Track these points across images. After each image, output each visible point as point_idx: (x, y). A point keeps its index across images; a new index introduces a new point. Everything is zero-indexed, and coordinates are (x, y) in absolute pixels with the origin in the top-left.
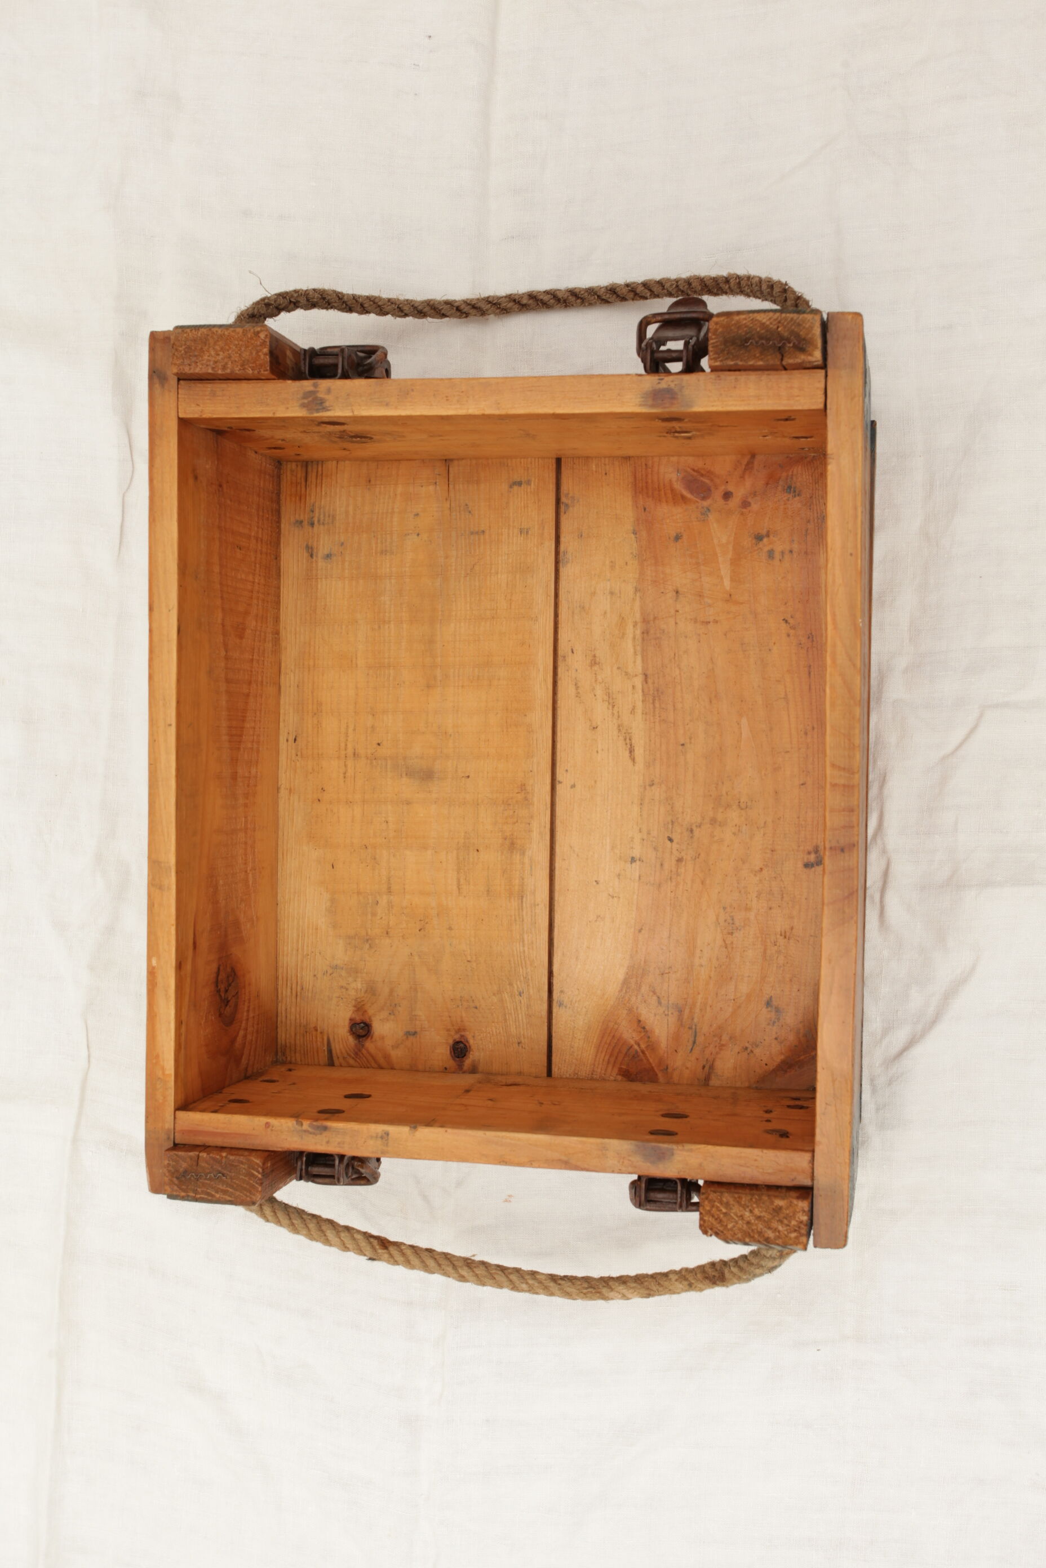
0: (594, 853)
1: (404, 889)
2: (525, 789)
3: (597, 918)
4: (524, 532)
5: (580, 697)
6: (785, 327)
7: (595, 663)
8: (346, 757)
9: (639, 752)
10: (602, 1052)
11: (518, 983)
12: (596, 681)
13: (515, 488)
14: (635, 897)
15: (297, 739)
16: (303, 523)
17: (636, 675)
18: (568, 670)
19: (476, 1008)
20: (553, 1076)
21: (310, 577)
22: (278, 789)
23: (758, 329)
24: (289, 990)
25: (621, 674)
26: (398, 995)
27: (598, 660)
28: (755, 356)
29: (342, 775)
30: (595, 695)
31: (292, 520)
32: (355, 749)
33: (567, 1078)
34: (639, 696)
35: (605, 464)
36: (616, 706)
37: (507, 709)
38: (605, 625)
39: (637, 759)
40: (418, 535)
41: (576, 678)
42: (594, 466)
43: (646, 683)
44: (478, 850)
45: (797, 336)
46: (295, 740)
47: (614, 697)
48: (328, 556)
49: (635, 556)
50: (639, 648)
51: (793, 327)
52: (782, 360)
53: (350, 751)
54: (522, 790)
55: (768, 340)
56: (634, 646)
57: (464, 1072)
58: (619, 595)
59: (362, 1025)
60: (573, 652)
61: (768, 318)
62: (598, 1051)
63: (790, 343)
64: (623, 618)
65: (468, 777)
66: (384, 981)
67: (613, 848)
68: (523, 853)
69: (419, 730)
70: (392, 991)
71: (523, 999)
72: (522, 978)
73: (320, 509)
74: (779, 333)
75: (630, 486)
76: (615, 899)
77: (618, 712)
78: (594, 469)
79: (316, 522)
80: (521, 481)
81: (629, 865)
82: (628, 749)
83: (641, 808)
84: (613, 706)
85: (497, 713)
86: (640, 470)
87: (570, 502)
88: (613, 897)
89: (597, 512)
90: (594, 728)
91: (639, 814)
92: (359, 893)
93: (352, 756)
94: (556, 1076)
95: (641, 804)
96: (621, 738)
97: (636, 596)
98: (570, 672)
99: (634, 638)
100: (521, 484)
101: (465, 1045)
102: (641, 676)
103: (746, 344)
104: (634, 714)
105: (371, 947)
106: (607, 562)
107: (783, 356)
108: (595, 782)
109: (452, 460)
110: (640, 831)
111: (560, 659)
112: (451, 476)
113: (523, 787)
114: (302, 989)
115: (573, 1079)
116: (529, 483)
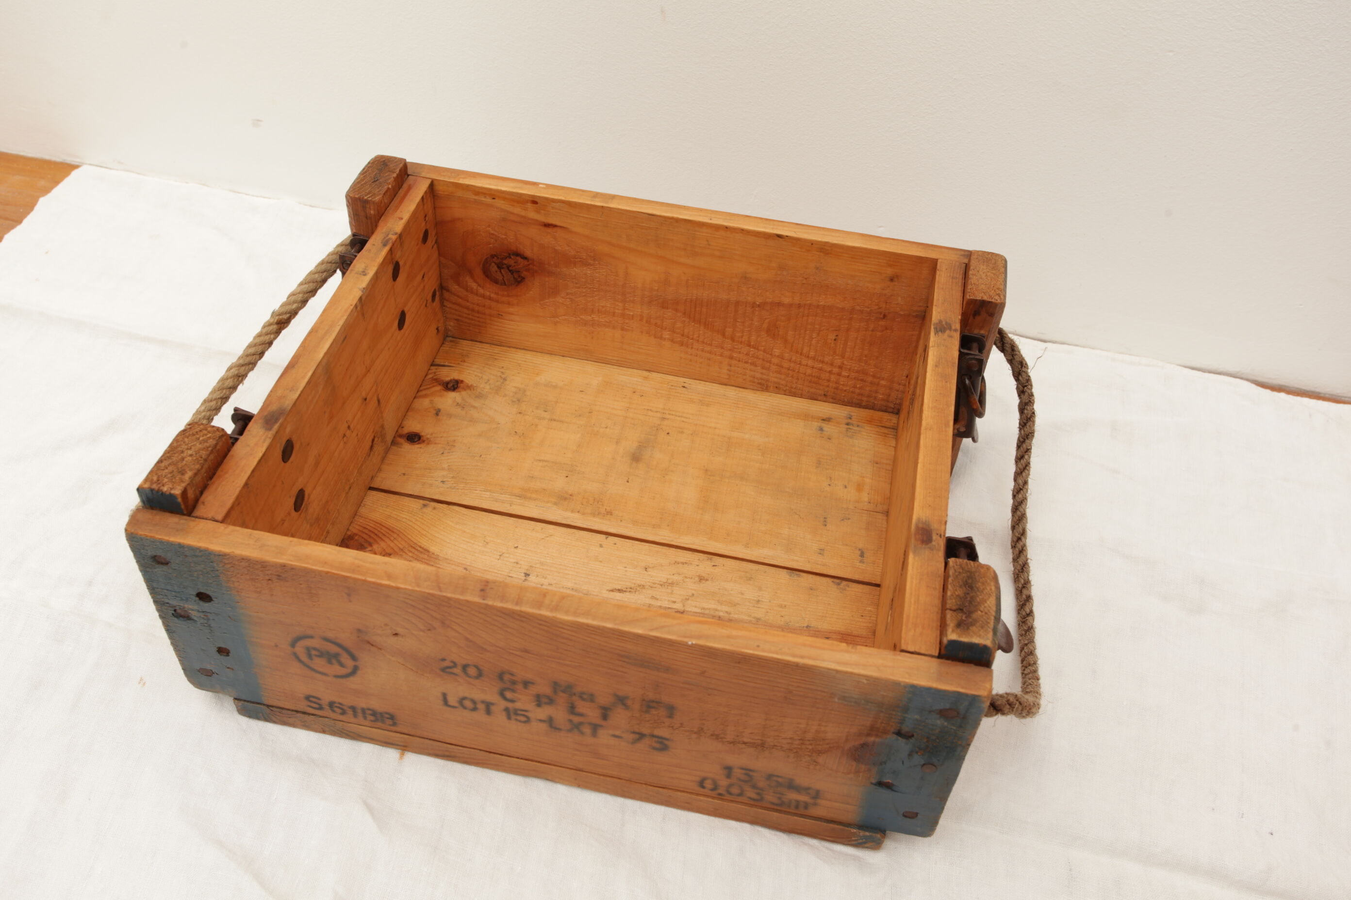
0: (541, 550)
1: (551, 429)
2: (607, 514)
3: (487, 542)
4: (821, 552)
5: (674, 564)
6: (982, 616)
7: (701, 579)
8: (663, 413)
9: (618, 596)
10: (375, 525)
11: (453, 482)
12: (686, 577)
13: (859, 553)
14: (495, 571)
15: (684, 389)
16: (849, 419)
17: (684, 606)
18: (699, 560)
19: (443, 453)
20: (369, 491)
21: (807, 417)
22: (649, 371)
23: (980, 597)
24: (497, 352)
25: (687, 596)
26: (470, 410)
27: (704, 582)
28: (956, 590)
29: (649, 408)
30: (673, 574)
31: (853, 414)
32: (668, 419)
33: (364, 499)
34: (666, 604)
35: (870, 617)
36: (660, 587)
37: (676, 515)
38: (732, 592)
39: (612, 593)
40: (829, 485)
41: (691, 564)
42: (870, 609)
43: (676, 612)
44: (567, 477)
45: (973, 624)
46: (684, 387)
47: (669, 587)
48: (821, 429)
49: (787, 624)
50: (707, 612)
51: (981, 622)
52: (951, 610)
53: (667, 416)
54: (607, 512)
55: (970, 602)
56: (709, 609)
57: (394, 437)
58: (756, 606)
59: (456, 386)
60: (714, 566)
61: (991, 606)
62: (376, 523)
63: (966, 617)
64: (735, 606)
65: (628, 482)
66: (484, 404)
67: (542, 563)
68: (555, 504)
69: (674, 459)
70: (474, 407)
71: (439, 483)
72: (454, 485)
73: (859, 431)
74: (976, 611)
75: (849, 631)
76: (498, 557)
77: (656, 588)
78: (867, 609)
79: (848, 427)
80: (864, 557)
81: (524, 571)
82: (623, 588)
83: (569, 588)
84: (661, 585)
85: (674, 508)
86: (862, 641)
87: (841, 587)
88: (500, 556)
89: (830, 604)
90: (646, 568)
91: (565, 587)
92: (556, 402)
93: (663, 417)
94: (368, 493)
95: (573, 589)
96: (633, 586)
97: (753, 618)
98: (698, 561)
99: (716, 610)
100: (861, 557)
101: (416, 442)
102: (683, 609)
103: (967, 586)
104: (651, 598)
105: (513, 401)
106: (785, 603)
107: (954, 611)
108: (601, 562)
109: (887, 516)
110: (550, 584)
111: (710, 556)
112: (875, 513)
113: (610, 513)
114: (495, 359)
115: (362, 502)
116: (861, 562)
